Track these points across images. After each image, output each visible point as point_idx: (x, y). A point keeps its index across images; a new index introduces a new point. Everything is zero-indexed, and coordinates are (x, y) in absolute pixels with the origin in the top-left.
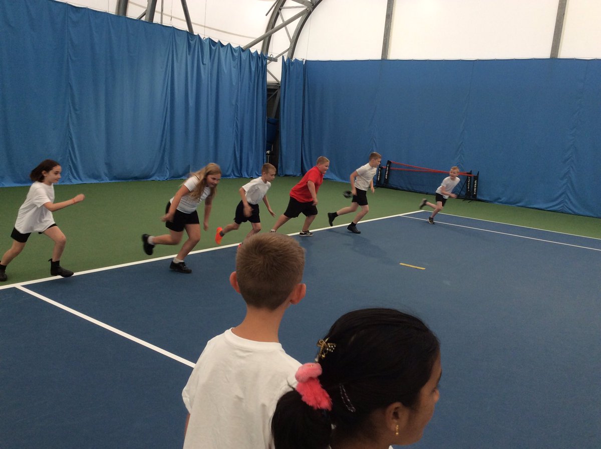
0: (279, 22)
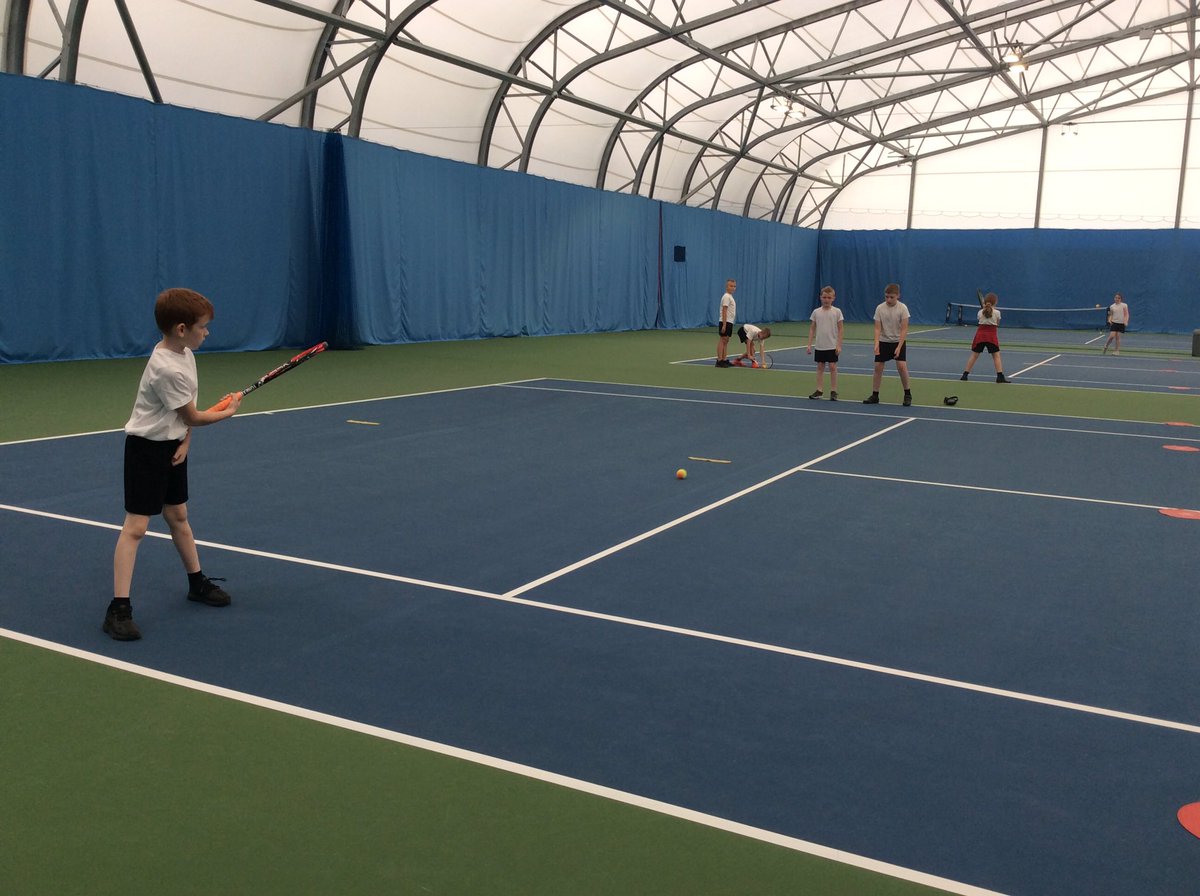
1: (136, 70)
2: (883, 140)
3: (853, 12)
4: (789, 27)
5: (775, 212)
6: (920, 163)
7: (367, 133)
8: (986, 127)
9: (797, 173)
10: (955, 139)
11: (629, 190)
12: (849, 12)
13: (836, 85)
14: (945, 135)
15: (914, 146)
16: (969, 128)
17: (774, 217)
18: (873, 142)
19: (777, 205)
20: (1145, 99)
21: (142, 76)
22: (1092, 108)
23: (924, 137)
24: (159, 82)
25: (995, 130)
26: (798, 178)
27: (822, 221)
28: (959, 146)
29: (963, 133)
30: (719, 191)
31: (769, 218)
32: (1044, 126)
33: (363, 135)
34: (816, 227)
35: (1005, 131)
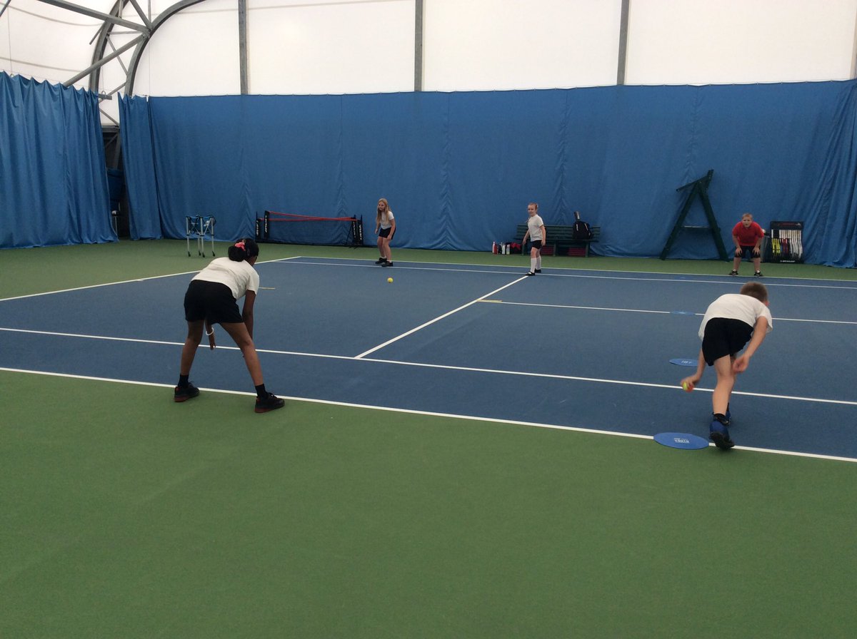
0: (108, 51)
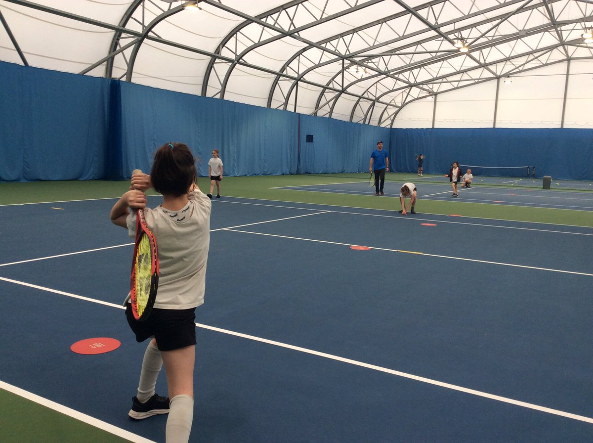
1: (13, 50)
2: (416, 85)
3: (384, 23)
4: (354, 31)
5: (365, 119)
6: (439, 96)
7: (135, 79)
8: (470, 78)
9: (375, 101)
10: (455, 84)
11: (282, 108)
12: (382, 23)
13: (386, 58)
14: (450, 82)
15: (435, 88)
16: (462, 79)
17: (365, 122)
18: (411, 86)
19: (366, 116)
20: (547, 65)
21: (16, 53)
22: (521, 69)
23: (441, 83)
24: (25, 55)
25: (474, 80)
26: (376, 103)
27: (392, 124)
28: (457, 88)
29: (459, 81)
30: (332, 109)
31: (362, 122)
32: (498, 78)
33: (133, 80)
34: (389, 127)
35: (480, 80)
